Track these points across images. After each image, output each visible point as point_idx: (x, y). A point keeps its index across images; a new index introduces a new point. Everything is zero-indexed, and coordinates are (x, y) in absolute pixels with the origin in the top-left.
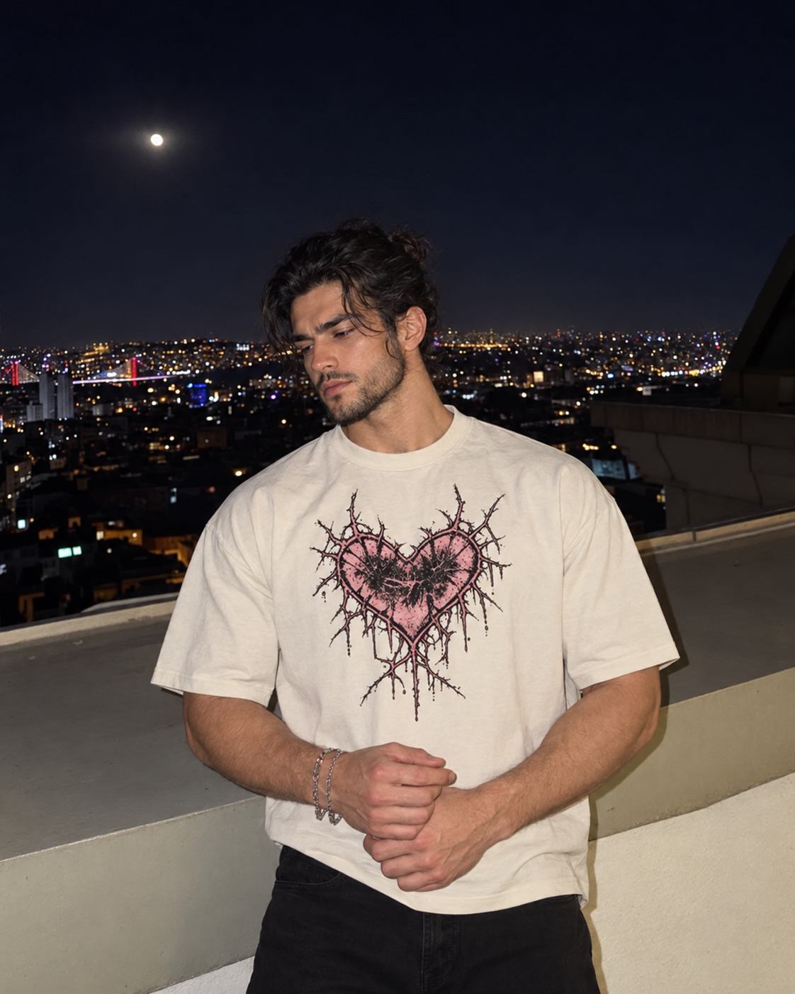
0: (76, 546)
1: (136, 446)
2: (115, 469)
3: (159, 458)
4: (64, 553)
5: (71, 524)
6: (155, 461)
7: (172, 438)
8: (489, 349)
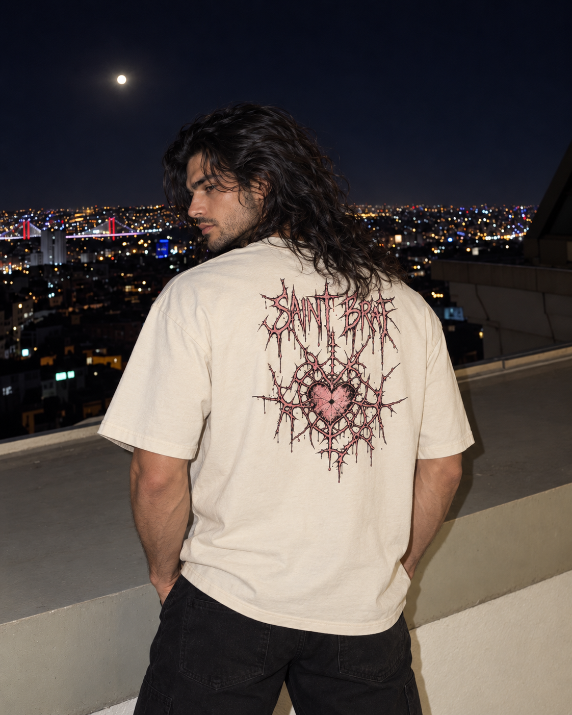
0: (70, 370)
1: (115, 289)
2: (100, 308)
3: (133, 298)
4: (60, 376)
5: (66, 352)
6: (129, 302)
7: (144, 283)
8: (364, 217)
